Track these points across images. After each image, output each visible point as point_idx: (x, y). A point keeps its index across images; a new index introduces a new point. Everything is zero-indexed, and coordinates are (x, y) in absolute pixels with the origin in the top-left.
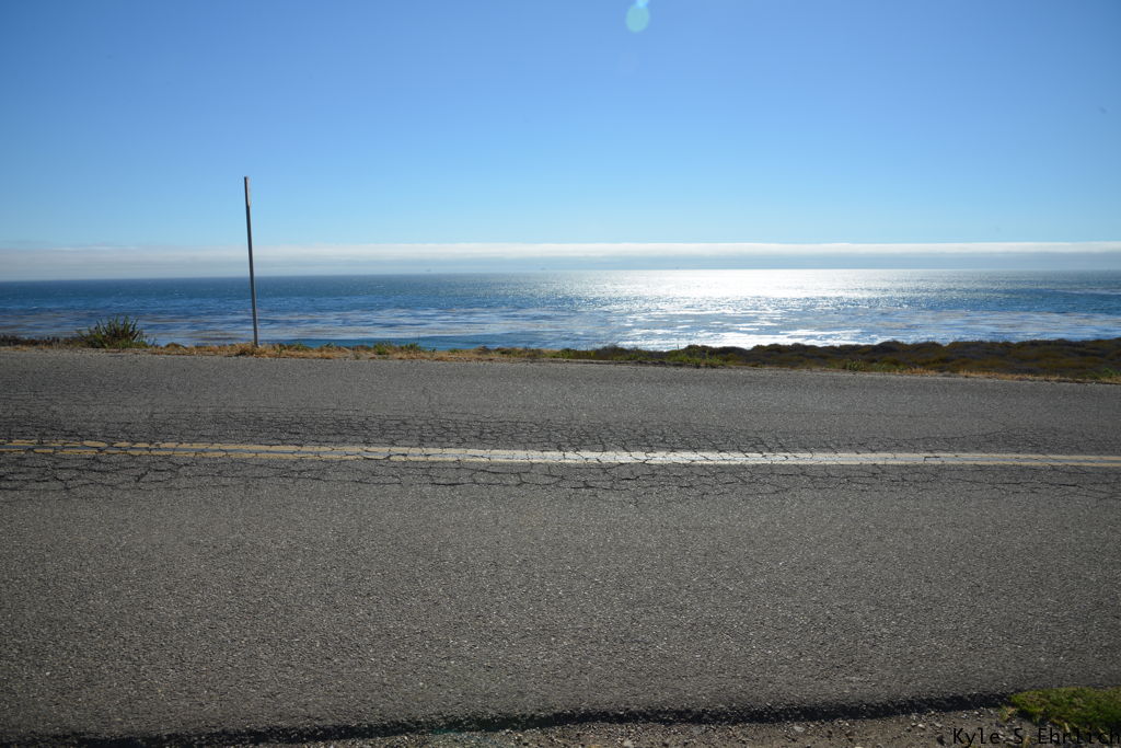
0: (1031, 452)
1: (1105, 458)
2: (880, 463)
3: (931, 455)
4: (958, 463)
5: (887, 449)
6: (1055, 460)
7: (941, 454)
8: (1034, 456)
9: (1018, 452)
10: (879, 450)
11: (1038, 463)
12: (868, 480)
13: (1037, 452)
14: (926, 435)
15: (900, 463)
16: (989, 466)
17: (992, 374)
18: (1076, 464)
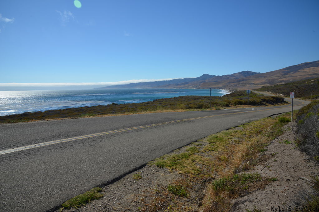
0: (64, 138)
1: (82, 136)
2: (20, 150)
3: (37, 144)
4: (45, 145)
5: (23, 145)
6: (70, 139)
7: (40, 144)
9: (61, 139)
10: (20, 146)
11: (66, 141)
12: (17, 156)
13: (66, 138)
14: (35, 139)
15: (27, 149)
16: (53, 144)
17: (54, 119)
18: (75, 139)
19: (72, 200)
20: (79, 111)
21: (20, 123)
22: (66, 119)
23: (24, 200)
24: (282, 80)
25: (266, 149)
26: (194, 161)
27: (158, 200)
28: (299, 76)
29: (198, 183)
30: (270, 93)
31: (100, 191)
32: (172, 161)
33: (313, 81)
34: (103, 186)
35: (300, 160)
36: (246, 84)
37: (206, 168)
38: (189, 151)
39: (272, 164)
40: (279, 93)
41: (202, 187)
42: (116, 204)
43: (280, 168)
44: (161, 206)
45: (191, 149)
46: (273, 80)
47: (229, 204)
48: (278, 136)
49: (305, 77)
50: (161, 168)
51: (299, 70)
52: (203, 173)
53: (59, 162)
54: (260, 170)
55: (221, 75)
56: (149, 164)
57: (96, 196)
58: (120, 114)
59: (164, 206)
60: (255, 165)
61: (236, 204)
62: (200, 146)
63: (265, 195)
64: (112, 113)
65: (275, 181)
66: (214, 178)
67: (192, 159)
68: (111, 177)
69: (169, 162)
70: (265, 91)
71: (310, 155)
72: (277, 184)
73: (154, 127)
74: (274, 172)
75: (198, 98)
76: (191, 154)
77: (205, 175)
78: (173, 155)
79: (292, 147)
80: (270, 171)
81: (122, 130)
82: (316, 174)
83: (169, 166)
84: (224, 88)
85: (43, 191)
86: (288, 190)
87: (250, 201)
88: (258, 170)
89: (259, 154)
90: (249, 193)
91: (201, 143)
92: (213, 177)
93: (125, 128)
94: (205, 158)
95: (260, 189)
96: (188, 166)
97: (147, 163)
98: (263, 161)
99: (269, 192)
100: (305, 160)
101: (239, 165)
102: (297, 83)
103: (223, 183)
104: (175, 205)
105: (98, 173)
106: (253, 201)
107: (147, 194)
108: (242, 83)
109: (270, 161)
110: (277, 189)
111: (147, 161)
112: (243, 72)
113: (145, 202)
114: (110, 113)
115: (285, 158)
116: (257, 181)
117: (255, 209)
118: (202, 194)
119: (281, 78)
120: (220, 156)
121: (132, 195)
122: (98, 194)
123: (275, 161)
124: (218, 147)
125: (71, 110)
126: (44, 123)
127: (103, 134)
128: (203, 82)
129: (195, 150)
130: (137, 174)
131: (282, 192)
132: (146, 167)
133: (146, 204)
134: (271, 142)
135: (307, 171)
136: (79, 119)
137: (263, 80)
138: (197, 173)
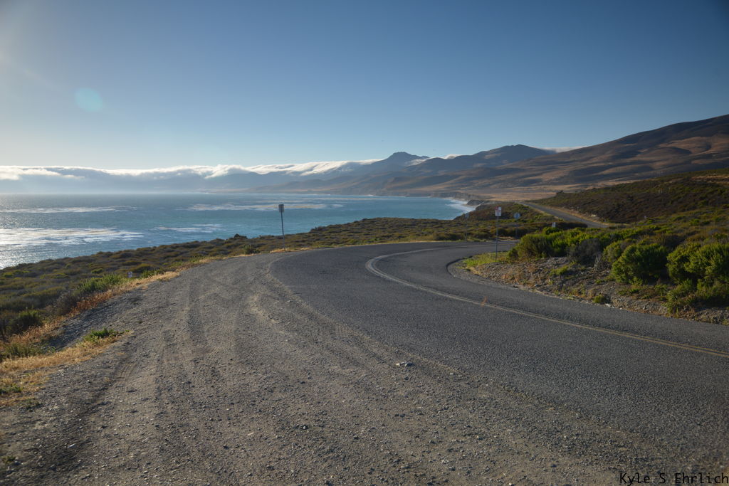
28: (659, 162)
36: (514, 182)
51: (662, 145)
55: (446, 158)
70: (561, 206)
108: (503, 181)
112: (508, 147)
137: (562, 172)
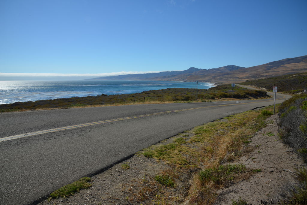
0: (54, 128)
1: (71, 126)
2: (10, 139)
3: (26, 134)
4: (34, 135)
5: (13, 135)
6: (60, 129)
7: (29, 133)
8: (55, 129)
9: (50, 129)
10: (10, 136)
11: (55, 131)
12: (6, 146)
13: (55, 128)
14: (25, 128)
15: (16, 138)
16: (43, 134)
17: (45, 109)
18: (65, 129)
19: (61, 190)
20: (69, 101)
21: (10, 113)
22: (57, 109)
23: (12, 190)
24: (266, 74)
25: (250, 141)
26: (180, 151)
27: (146, 190)
28: (281, 71)
29: (184, 174)
30: (254, 87)
31: (89, 181)
32: (160, 151)
33: (294, 77)
34: (91, 175)
35: (283, 152)
36: (231, 78)
37: (192, 159)
38: (176, 142)
39: (256, 156)
40: (262, 87)
41: (188, 177)
42: (104, 194)
43: (264, 159)
44: (149, 195)
45: (179, 139)
46: (257, 74)
47: (215, 194)
48: (261, 128)
49: (286, 72)
50: (148, 158)
51: (282, 66)
52: (189, 163)
53: (48, 152)
54: (244, 161)
55: (207, 69)
56: (137, 155)
57: (85, 185)
58: (109, 105)
59: (151, 196)
60: (239, 156)
61: (221, 194)
62: (187, 137)
63: (249, 186)
64: (102, 104)
65: (259, 173)
66: (200, 169)
67: (179, 150)
68: (100, 166)
69: (156, 153)
70: (249, 85)
71: (293, 147)
72: (262, 175)
73: (143, 118)
74: (258, 163)
75: (185, 90)
76: (177, 145)
77: (191, 166)
78: (160, 145)
79: (275, 139)
80: (255, 162)
81: (111, 121)
82: (298, 166)
83: (156, 156)
84: (210, 81)
85: (32, 180)
86: (272, 181)
87: (235, 192)
88: (242, 161)
89: (243, 146)
90: (234, 183)
91: (187, 134)
92: (199, 167)
93: (114, 119)
94: (191, 149)
95: (244, 180)
96: (175, 157)
97: (135, 153)
98: (247, 152)
99: (253, 183)
100: (288, 153)
101: (225, 156)
102: (280, 78)
103: (209, 174)
104: (162, 195)
105: (87, 163)
106: (238, 192)
107: (135, 184)
108: (227, 77)
109: (254, 153)
110: (261, 180)
111: (135, 151)
112: (229, 66)
113: (133, 192)
114: (100, 104)
115: (268, 150)
116: (241, 172)
117: (240, 200)
118: (188, 184)
119: (264, 73)
120: (206, 147)
121: (120, 185)
122: (87, 184)
123: (259, 152)
124: (204, 138)
125: (61, 100)
126: (34, 112)
127: (92, 124)
128: (189, 75)
129: (182, 141)
130: (125, 164)
131: (266, 183)
132: (134, 157)
133: (134, 194)
134: (255, 134)
135: (290, 163)
136: (69, 109)
137: (247, 75)
138: (184, 164)
